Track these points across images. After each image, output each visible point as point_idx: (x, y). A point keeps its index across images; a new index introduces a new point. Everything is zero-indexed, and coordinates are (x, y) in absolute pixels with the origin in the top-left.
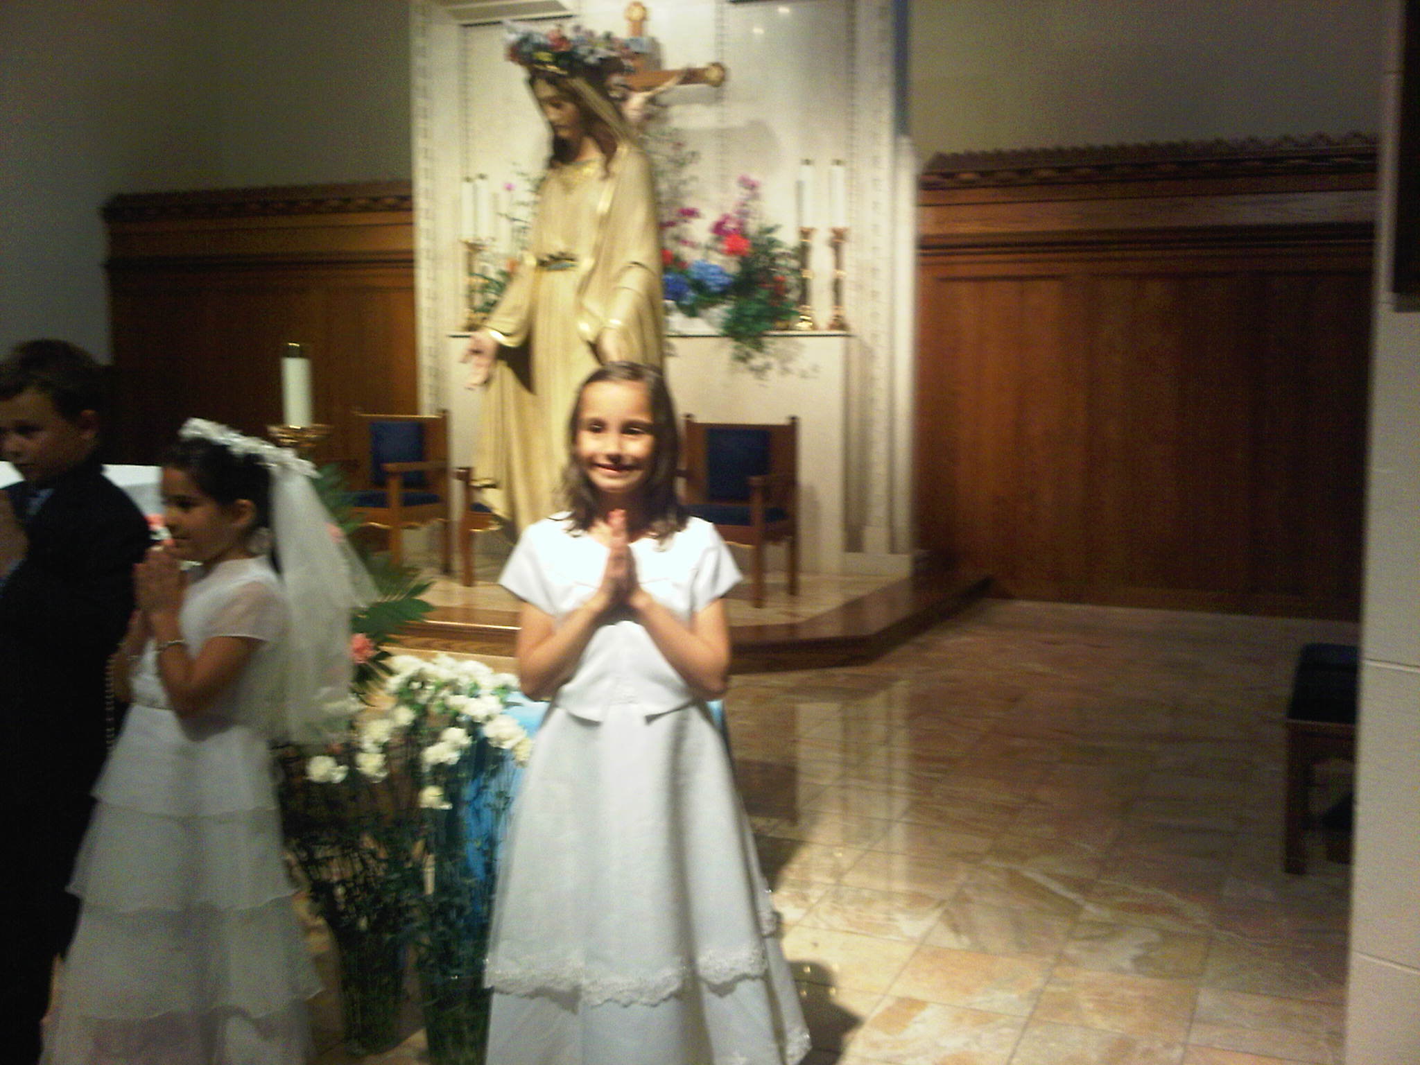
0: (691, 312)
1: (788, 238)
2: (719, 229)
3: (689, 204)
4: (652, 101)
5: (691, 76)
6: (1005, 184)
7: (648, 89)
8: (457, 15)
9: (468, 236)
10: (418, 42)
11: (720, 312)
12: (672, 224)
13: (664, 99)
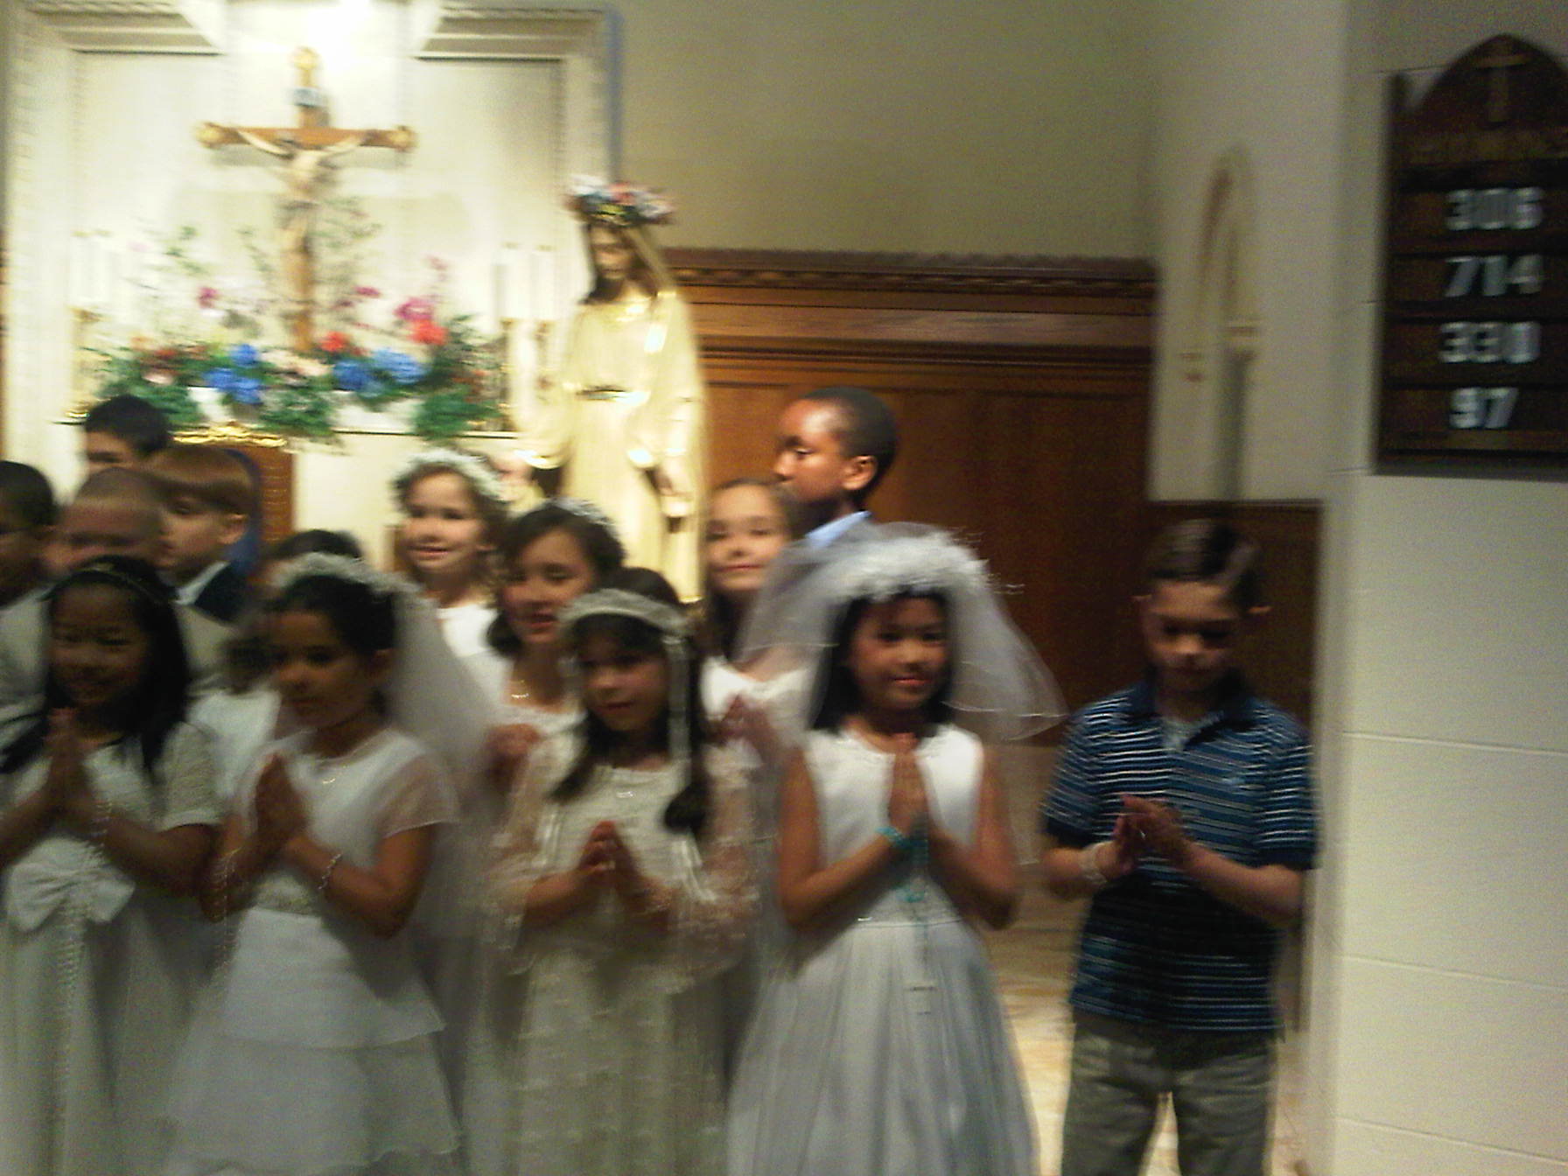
0: (374, 404)
1: (484, 328)
2: (404, 312)
3: (364, 281)
4: (323, 163)
5: (374, 138)
6: (724, 284)
7: (318, 148)
8: (68, 37)
9: (84, 302)
10: (21, 66)
11: (407, 408)
12: (346, 304)
13: (337, 161)
